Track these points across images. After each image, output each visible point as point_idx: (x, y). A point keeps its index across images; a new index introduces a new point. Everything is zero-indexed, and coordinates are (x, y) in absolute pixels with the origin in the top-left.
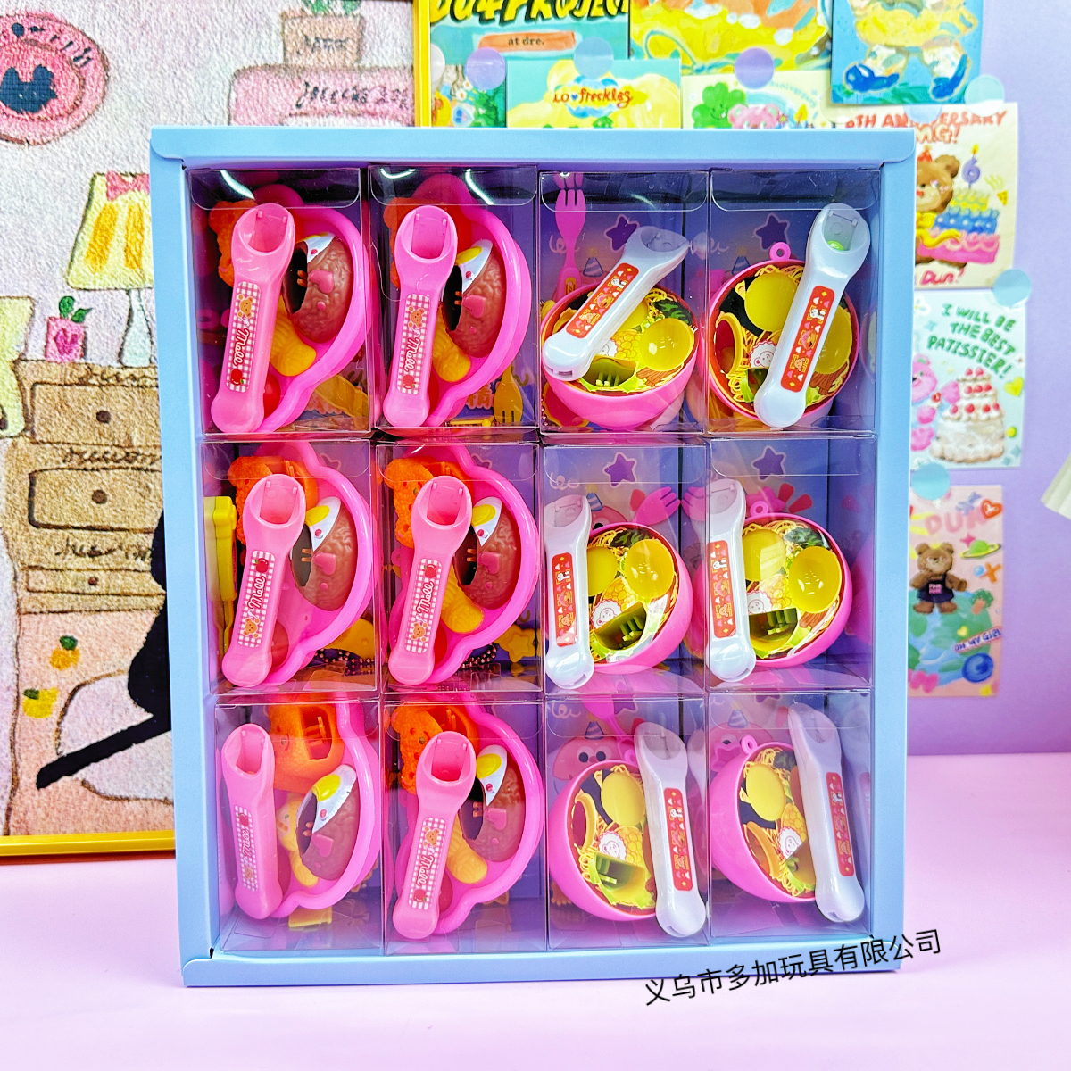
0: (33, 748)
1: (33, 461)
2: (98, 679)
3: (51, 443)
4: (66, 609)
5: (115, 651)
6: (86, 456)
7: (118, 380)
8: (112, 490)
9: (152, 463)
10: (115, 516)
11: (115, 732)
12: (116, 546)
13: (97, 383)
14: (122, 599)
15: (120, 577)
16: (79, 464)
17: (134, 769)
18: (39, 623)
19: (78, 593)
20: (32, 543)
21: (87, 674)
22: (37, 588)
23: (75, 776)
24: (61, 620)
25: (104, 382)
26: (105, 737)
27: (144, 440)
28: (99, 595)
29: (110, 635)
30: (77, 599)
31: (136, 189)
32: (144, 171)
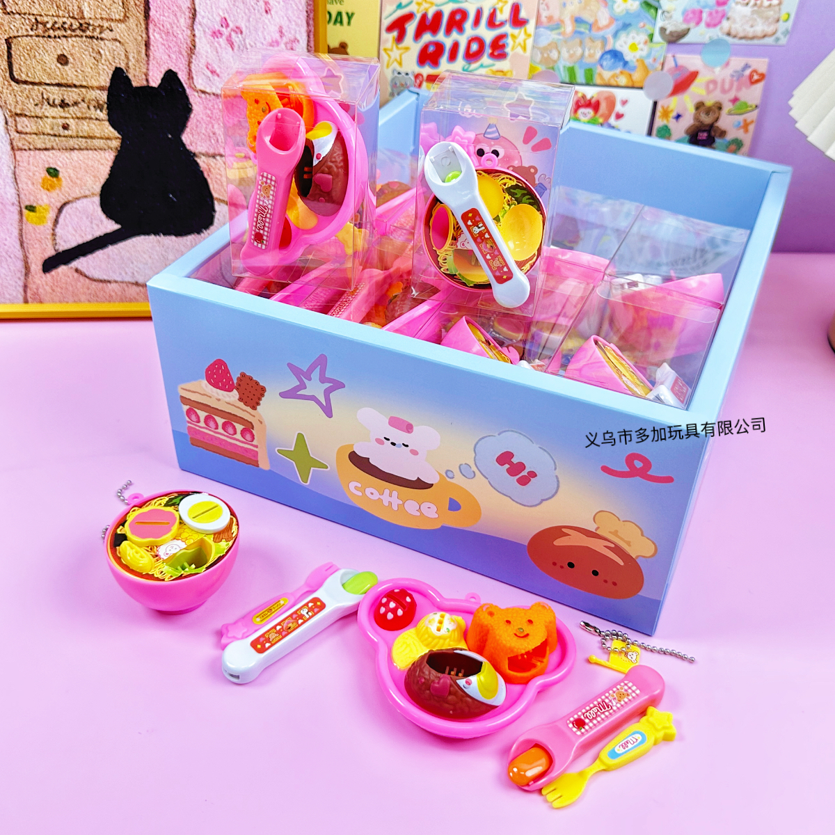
0: (37, 246)
1: (7, 28)
2: (78, 199)
3: (20, 14)
4: (48, 147)
5: (88, 179)
6: (49, 26)
8: (72, 55)
9: (101, 33)
10: (77, 76)
12: (80, 100)
14: (89, 141)
15: (86, 124)
16: (44, 32)
17: (111, 262)
18: (29, 157)
19: (55, 135)
20: (15, 96)
21: (69, 195)
22: (24, 131)
24: (45, 155)
27: (93, 13)
28: (71, 137)
29: (83, 168)
30: (55, 140)
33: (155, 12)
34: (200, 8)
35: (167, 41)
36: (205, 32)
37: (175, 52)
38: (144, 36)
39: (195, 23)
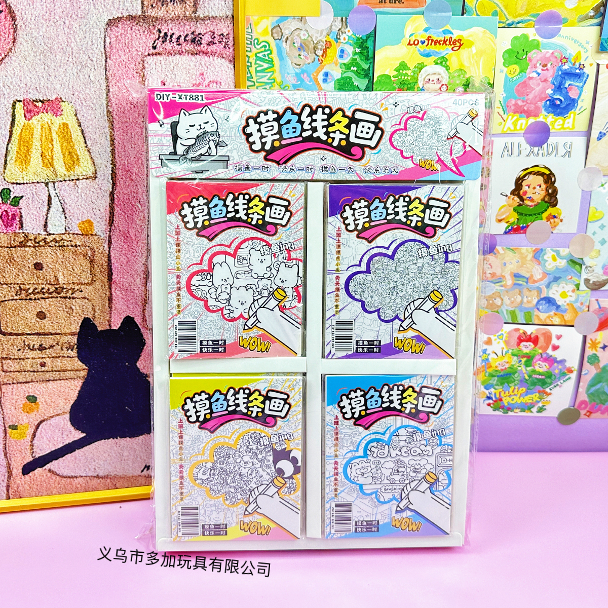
0: (18, 455)
2: (52, 417)
3: (7, 284)
4: (28, 380)
5: (60, 401)
6: (30, 291)
7: (45, 242)
8: (49, 311)
9: (72, 294)
10: (53, 326)
11: (65, 444)
12: (54, 344)
13: (32, 245)
14: (61, 373)
15: (59, 361)
16: (26, 296)
17: (78, 462)
18: (12, 389)
19: (34, 372)
20: (2, 344)
21: (45, 415)
22: (9, 370)
23: (44, 468)
24: (26, 387)
25: (37, 244)
26: (59, 447)
27: (66, 280)
28: (47, 372)
29: (56, 393)
30: (34, 375)
31: (44, 111)
32: (49, 98)
33: (116, 276)
35: (126, 295)
38: (108, 293)
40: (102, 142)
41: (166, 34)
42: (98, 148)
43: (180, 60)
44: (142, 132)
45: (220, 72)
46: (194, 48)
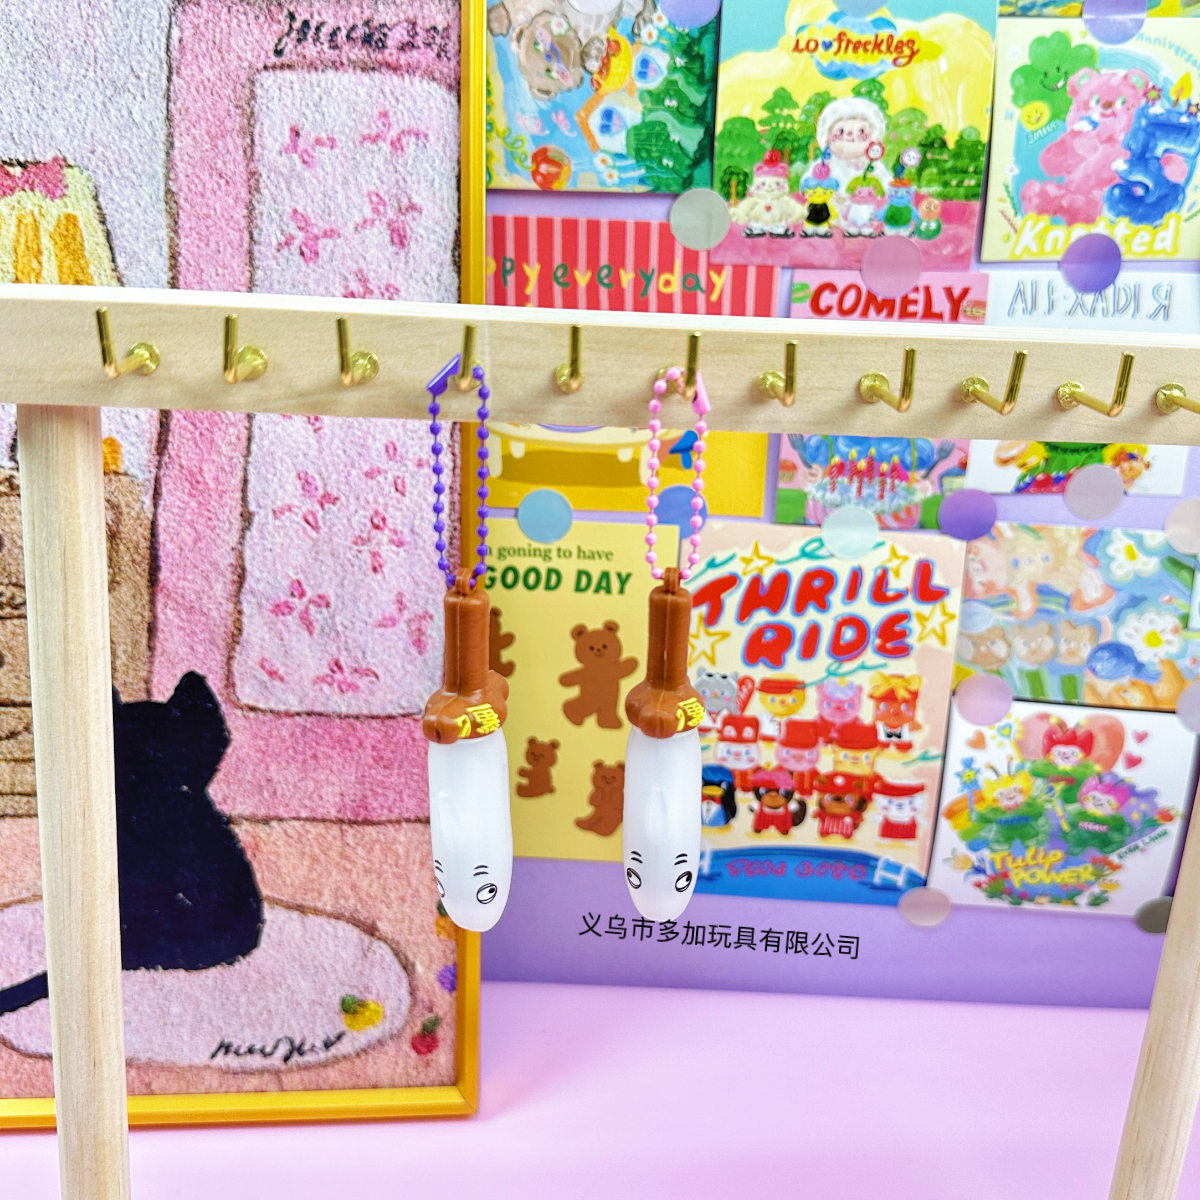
7: (11, 485)
8: (10, 649)
10: (18, 686)
12: (20, 728)
14: (32, 800)
15: (29, 770)
28: (1, 793)
31: (27, 187)
32: (39, 158)
33: (168, 574)
34: (252, 565)
35: (189, 621)
36: (260, 605)
37: (201, 642)
38: (147, 614)
39: (243, 590)
40: (150, 259)
41: (306, 24)
42: (140, 274)
43: (336, 81)
44: (242, 240)
45: (426, 112)
46: (369, 55)
